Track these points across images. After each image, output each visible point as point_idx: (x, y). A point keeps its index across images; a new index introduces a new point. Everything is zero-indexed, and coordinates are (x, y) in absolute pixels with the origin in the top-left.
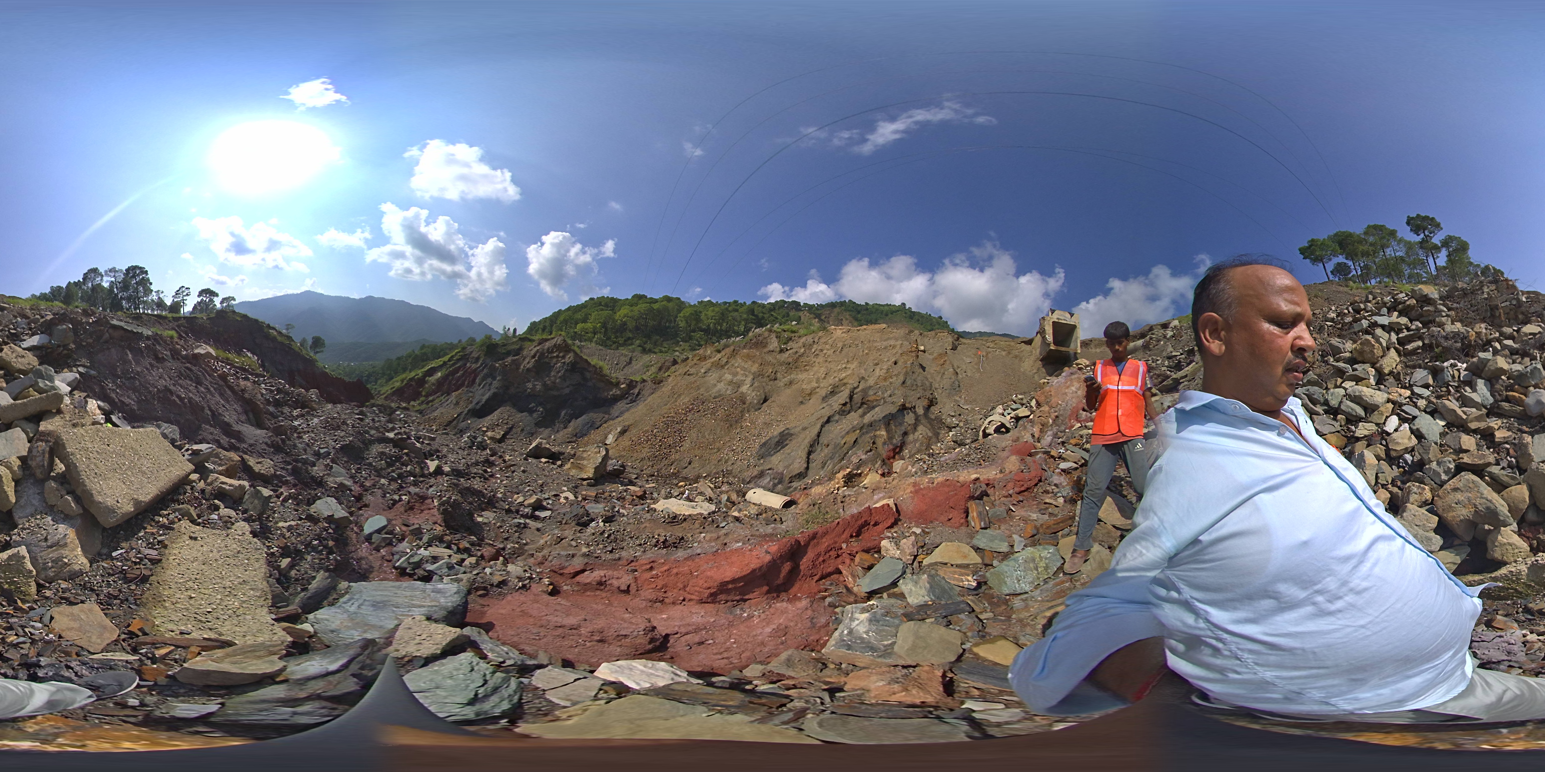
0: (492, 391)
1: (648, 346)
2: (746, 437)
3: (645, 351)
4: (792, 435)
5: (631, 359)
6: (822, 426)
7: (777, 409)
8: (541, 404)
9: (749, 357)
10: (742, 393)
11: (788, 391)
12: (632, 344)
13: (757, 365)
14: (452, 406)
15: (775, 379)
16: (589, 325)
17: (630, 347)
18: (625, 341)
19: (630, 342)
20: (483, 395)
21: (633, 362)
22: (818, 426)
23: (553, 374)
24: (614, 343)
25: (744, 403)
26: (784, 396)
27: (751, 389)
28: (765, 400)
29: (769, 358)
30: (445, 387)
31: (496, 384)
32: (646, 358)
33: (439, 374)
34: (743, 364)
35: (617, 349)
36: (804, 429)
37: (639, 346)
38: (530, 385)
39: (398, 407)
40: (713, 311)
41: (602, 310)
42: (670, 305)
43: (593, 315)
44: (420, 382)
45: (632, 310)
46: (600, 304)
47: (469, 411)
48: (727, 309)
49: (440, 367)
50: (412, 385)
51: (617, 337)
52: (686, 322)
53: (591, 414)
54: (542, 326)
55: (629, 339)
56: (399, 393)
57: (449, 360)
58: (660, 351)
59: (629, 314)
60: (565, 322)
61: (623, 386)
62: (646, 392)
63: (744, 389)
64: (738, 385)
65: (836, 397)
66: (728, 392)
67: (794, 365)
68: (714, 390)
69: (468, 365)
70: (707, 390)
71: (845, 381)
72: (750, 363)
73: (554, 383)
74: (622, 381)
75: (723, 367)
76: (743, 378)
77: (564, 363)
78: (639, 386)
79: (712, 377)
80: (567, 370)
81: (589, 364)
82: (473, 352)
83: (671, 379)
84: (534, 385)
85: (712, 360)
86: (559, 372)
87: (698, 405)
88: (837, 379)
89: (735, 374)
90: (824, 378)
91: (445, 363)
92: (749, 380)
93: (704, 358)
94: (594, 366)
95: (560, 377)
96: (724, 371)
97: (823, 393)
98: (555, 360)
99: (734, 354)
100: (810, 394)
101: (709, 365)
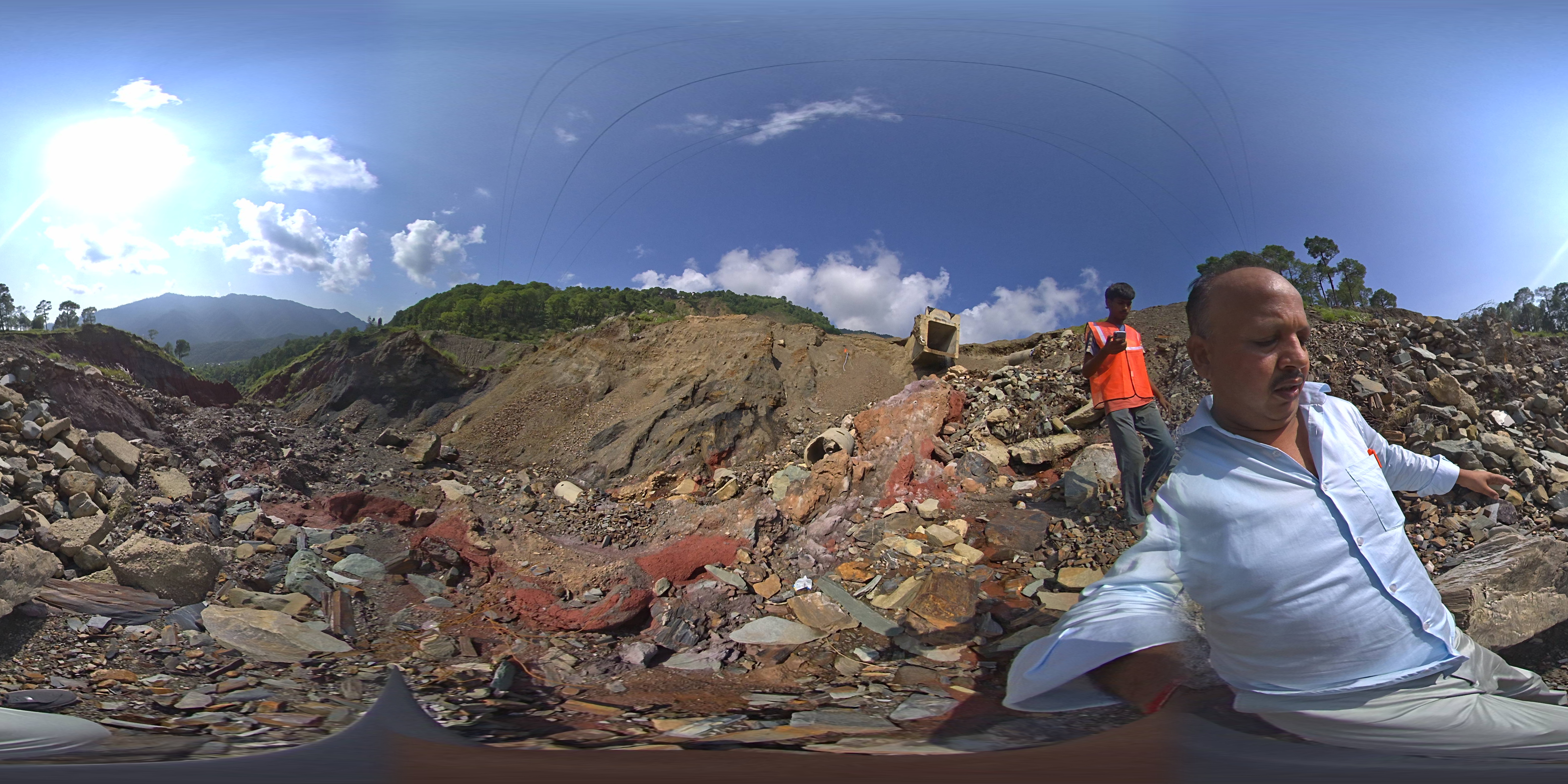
0: (348, 385)
1: (513, 334)
2: (581, 427)
3: (510, 339)
4: (625, 427)
5: (494, 347)
6: (658, 420)
7: (619, 400)
8: (393, 396)
9: (598, 346)
11: (634, 382)
12: (497, 331)
14: (313, 401)
16: (453, 314)
17: (495, 335)
18: (490, 328)
19: (495, 329)
20: (340, 389)
21: (497, 350)
22: (654, 420)
23: (405, 366)
24: (480, 330)
25: (587, 394)
26: (629, 387)
28: (609, 391)
29: (619, 347)
30: (307, 382)
31: (351, 378)
32: (510, 345)
33: (303, 370)
34: (591, 353)
35: (482, 337)
36: (639, 422)
37: (504, 333)
38: (382, 378)
39: (264, 405)
40: (581, 297)
41: (467, 298)
42: (537, 291)
43: (458, 303)
44: (287, 378)
45: (497, 298)
46: (465, 292)
47: (328, 405)
48: (597, 295)
49: (305, 362)
50: (277, 382)
51: (482, 325)
52: (554, 308)
53: (441, 404)
54: (407, 316)
55: (494, 326)
56: (266, 391)
57: (313, 355)
58: (526, 338)
59: (495, 302)
60: (430, 311)
61: (471, 376)
62: (494, 381)
63: (589, 378)
64: (583, 374)
65: (679, 390)
66: (573, 381)
67: (644, 355)
68: (559, 379)
69: (332, 359)
70: (553, 378)
71: (693, 373)
72: (598, 352)
73: (405, 375)
74: (471, 370)
75: (571, 356)
76: (589, 367)
77: (415, 356)
78: (487, 375)
79: (559, 366)
80: (417, 363)
81: (439, 355)
82: (335, 346)
83: (519, 368)
84: (387, 378)
85: (561, 349)
86: (410, 364)
87: (540, 394)
88: (685, 371)
89: (582, 363)
90: (673, 370)
91: (309, 358)
92: (595, 369)
93: (553, 347)
94: (444, 357)
95: (411, 369)
96: (571, 360)
97: (669, 385)
98: (406, 353)
99: (583, 342)
100: (655, 386)
101: (557, 354)
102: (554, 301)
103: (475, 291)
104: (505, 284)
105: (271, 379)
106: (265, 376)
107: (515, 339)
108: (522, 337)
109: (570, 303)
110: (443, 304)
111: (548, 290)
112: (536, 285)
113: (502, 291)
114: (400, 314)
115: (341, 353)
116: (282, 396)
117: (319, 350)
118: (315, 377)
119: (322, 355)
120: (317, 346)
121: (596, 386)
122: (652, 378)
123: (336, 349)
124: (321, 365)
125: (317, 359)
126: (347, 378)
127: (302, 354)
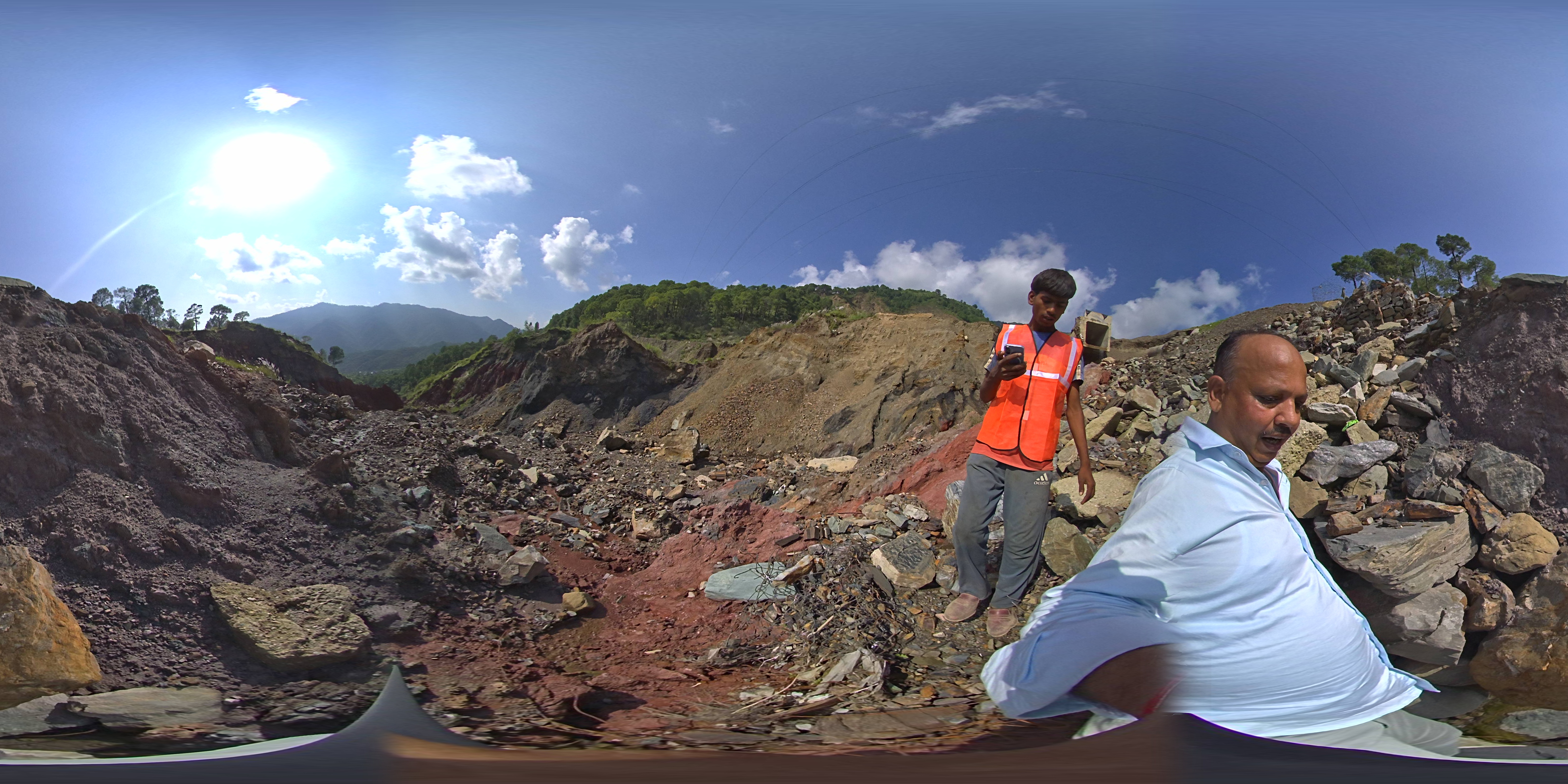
0: (543, 383)
1: (681, 333)
2: (810, 416)
3: (677, 338)
4: (853, 412)
5: (665, 346)
6: (881, 404)
7: (834, 389)
8: (597, 394)
9: (801, 340)
10: (799, 374)
11: (842, 373)
12: (662, 331)
13: (810, 348)
14: (498, 403)
15: (828, 362)
16: (618, 314)
17: (662, 334)
18: (656, 328)
19: (660, 329)
20: (532, 390)
21: (669, 350)
22: (878, 404)
24: (645, 330)
25: (802, 384)
26: (838, 378)
27: (807, 370)
28: (821, 382)
29: (821, 341)
31: (546, 374)
32: (681, 344)
33: (468, 373)
34: (796, 347)
36: (864, 407)
37: (671, 333)
38: (584, 374)
40: (745, 295)
41: (629, 298)
42: (700, 290)
43: (621, 303)
44: (449, 383)
45: (661, 297)
46: (627, 292)
47: (519, 406)
48: (758, 294)
49: (468, 367)
50: (438, 388)
51: (646, 324)
52: (718, 307)
53: (651, 401)
54: (566, 318)
55: (659, 326)
56: (426, 397)
57: (477, 359)
58: (693, 337)
59: (660, 301)
60: (592, 312)
61: (679, 370)
62: (703, 375)
63: (800, 370)
64: (794, 367)
65: (889, 379)
66: (785, 374)
67: (845, 349)
68: (772, 372)
69: (497, 362)
70: (765, 372)
71: (895, 365)
72: (803, 346)
73: (609, 370)
74: (678, 365)
75: (776, 350)
76: (798, 360)
77: (618, 349)
78: (695, 370)
79: (767, 359)
80: (621, 356)
81: (643, 349)
82: (500, 348)
83: (725, 362)
84: (589, 374)
85: (765, 343)
86: (614, 358)
87: (758, 386)
88: (887, 363)
89: (790, 357)
90: (875, 362)
91: (472, 362)
92: (804, 362)
93: (756, 342)
94: (649, 351)
95: (615, 364)
96: (778, 353)
97: (875, 375)
98: (608, 346)
99: (786, 337)
100: (863, 376)
101: (762, 348)
102: (719, 299)
103: (639, 291)
104: (667, 285)
105: (432, 385)
106: (425, 381)
107: (682, 338)
108: (689, 336)
109: (734, 301)
110: (605, 305)
111: (709, 290)
112: (697, 284)
113: (665, 290)
114: (556, 317)
115: (506, 356)
116: (444, 403)
117: (483, 353)
118: (480, 381)
119: (486, 358)
120: (479, 349)
121: (809, 377)
122: (857, 369)
123: (501, 351)
124: (486, 368)
125: (481, 363)
126: (541, 375)
127: (462, 358)
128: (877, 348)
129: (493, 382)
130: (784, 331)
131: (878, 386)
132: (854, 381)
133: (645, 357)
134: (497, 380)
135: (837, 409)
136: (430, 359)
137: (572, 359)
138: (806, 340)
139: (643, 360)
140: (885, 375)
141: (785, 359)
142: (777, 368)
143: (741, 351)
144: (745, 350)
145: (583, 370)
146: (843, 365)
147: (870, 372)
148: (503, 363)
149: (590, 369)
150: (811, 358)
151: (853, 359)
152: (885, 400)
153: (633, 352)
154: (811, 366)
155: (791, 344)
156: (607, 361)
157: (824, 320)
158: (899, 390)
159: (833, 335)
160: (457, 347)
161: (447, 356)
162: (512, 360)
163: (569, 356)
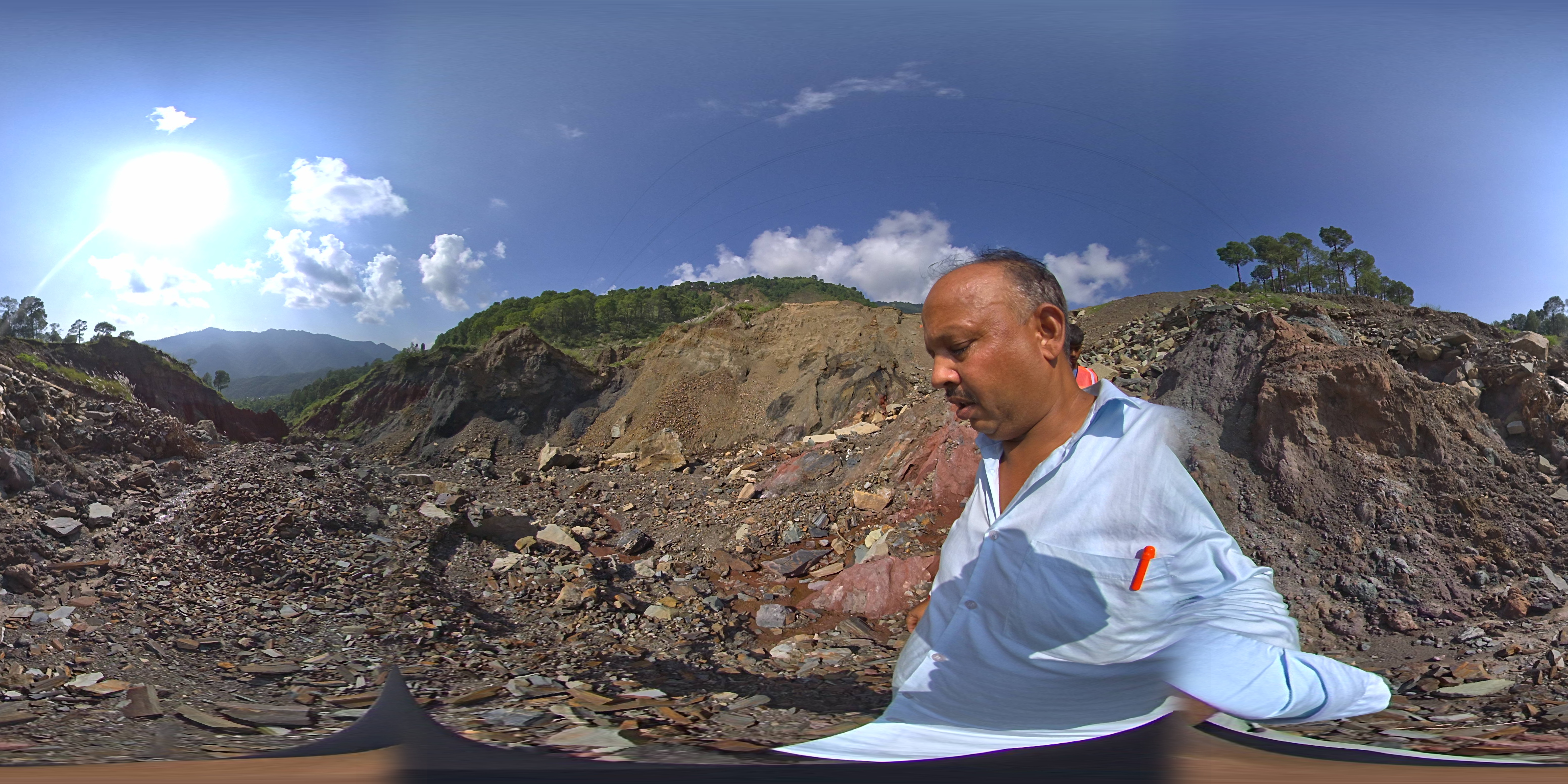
8: (521, 407)
9: (718, 335)
10: (725, 368)
15: (748, 353)
22: (813, 388)
26: (762, 368)
27: (732, 363)
29: (737, 334)
33: (357, 397)
38: (502, 387)
40: (627, 298)
41: (517, 310)
42: (582, 298)
43: (505, 317)
44: (337, 408)
45: (547, 308)
46: (514, 305)
48: (638, 296)
49: (356, 390)
50: (326, 413)
52: (603, 313)
53: (579, 410)
54: (456, 337)
56: (314, 423)
57: (366, 381)
58: (584, 345)
59: (545, 311)
60: (481, 326)
61: (603, 374)
62: (628, 378)
63: (725, 363)
64: (718, 361)
65: (813, 364)
66: (712, 368)
67: (761, 339)
68: (697, 368)
69: (388, 383)
70: (690, 368)
71: (814, 351)
72: (721, 340)
73: (531, 379)
74: (601, 369)
75: (695, 345)
76: (721, 354)
77: (537, 355)
78: (619, 373)
79: (689, 356)
80: (542, 364)
81: (562, 354)
82: (389, 369)
83: (646, 363)
84: (509, 386)
85: (682, 340)
86: (534, 366)
87: (688, 382)
88: (806, 350)
89: (712, 351)
90: (794, 350)
91: (361, 385)
92: (727, 355)
93: (672, 340)
94: (569, 356)
95: (536, 373)
96: (698, 349)
97: (797, 362)
98: (525, 354)
99: (702, 333)
100: (786, 364)
101: (680, 345)
103: (523, 304)
104: (550, 294)
105: (319, 410)
106: (311, 407)
109: (617, 305)
111: (591, 297)
112: (578, 292)
113: (549, 301)
114: (442, 337)
115: (397, 377)
116: (333, 429)
117: (372, 374)
118: (370, 404)
119: (375, 380)
120: (366, 373)
121: (735, 369)
122: (779, 358)
123: (391, 373)
124: (376, 391)
125: (371, 385)
126: (453, 391)
127: (348, 382)
128: (792, 337)
129: (385, 405)
130: (699, 327)
131: (805, 372)
132: (779, 369)
133: (566, 363)
134: (389, 403)
135: (774, 396)
136: (316, 384)
137: (487, 370)
138: (723, 334)
139: (564, 367)
140: (806, 362)
141: (708, 354)
142: (702, 363)
143: (658, 350)
144: (664, 348)
145: (502, 382)
146: (762, 356)
147: (792, 360)
148: (395, 384)
149: (510, 379)
150: (733, 351)
151: (771, 349)
152: (818, 384)
153: (552, 359)
154: (734, 359)
155: (709, 339)
156: (526, 369)
157: (735, 314)
158: (827, 373)
159: (747, 327)
160: (343, 371)
161: (333, 380)
162: (404, 381)
163: (483, 368)
